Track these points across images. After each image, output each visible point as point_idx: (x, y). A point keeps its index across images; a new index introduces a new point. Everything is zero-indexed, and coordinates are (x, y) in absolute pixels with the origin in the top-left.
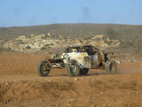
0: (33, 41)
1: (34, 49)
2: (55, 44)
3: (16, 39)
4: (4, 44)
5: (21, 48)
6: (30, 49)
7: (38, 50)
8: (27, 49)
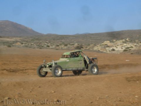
0: (116, 45)
1: (118, 51)
2: (134, 47)
3: (103, 44)
4: (94, 48)
5: (108, 51)
6: (115, 51)
7: (121, 52)
8: (112, 51)
